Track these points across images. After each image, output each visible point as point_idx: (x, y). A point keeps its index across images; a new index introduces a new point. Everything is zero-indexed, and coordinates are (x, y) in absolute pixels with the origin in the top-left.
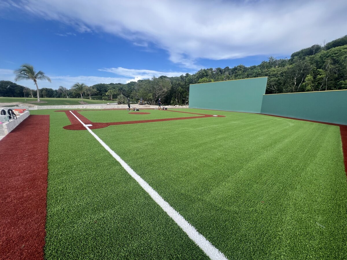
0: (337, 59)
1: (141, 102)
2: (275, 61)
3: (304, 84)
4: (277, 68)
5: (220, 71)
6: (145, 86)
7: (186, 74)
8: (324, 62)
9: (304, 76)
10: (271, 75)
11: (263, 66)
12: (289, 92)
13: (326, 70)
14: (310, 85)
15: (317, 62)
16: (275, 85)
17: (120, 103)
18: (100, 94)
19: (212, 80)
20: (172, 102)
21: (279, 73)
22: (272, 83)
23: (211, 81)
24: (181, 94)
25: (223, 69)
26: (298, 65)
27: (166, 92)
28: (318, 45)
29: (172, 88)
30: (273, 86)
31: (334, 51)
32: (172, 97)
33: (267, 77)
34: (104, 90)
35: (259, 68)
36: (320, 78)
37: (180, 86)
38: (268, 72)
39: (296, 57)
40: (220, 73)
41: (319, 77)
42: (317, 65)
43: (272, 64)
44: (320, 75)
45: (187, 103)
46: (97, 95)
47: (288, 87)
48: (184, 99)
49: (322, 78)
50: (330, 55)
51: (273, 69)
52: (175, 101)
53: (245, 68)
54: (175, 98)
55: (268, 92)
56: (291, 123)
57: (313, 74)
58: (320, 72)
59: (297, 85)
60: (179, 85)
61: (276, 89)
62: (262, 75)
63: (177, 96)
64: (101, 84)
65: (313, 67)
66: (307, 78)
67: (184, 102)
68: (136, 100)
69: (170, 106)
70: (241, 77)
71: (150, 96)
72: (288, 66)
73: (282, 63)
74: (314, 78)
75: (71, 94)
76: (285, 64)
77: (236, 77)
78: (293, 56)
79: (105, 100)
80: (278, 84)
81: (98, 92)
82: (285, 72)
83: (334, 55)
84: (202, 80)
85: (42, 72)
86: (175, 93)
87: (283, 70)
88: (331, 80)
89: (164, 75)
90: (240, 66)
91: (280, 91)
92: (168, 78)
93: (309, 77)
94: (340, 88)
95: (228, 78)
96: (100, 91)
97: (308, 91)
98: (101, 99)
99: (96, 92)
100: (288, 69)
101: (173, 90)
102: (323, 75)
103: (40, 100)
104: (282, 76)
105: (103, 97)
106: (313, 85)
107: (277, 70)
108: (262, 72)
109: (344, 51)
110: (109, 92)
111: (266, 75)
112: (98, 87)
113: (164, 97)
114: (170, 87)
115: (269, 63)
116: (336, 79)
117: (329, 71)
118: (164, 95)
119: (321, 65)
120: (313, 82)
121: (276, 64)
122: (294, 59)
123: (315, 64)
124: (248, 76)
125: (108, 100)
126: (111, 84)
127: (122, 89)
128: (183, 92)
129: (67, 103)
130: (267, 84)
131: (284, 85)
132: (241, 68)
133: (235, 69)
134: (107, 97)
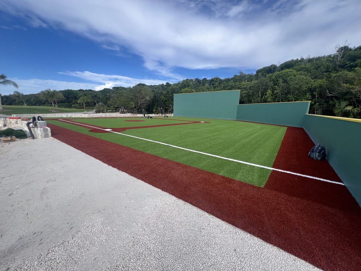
0: (286, 79)
1: (122, 110)
2: (244, 76)
3: (266, 96)
4: (247, 82)
5: (198, 81)
6: (126, 93)
7: (166, 83)
8: (278, 81)
9: (265, 90)
10: (243, 88)
11: (235, 79)
12: (256, 102)
13: (280, 87)
14: (270, 98)
15: (273, 80)
16: (246, 96)
17: (98, 112)
18: (67, 101)
19: (194, 90)
20: (154, 110)
21: (248, 86)
22: (244, 95)
23: (193, 92)
24: (164, 102)
25: (201, 80)
26: (261, 82)
27: (149, 101)
28: (275, 65)
29: (155, 97)
30: (244, 97)
31: (284, 73)
32: (155, 105)
33: (239, 90)
34: (72, 96)
35: (232, 81)
36: (276, 93)
37: (163, 95)
38: (239, 86)
39: (260, 74)
40: (198, 84)
41: (275, 91)
42: (274, 82)
43: (242, 78)
44: (276, 90)
45: (172, 112)
46: (64, 103)
47: (255, 99)
48: (167, 108)
49: (278, 93)
50: (281, 76)
51: (243, 83)
52: (158, 109)
53: (220, 80)
54: (158, 106)
55: (241, 102)
56: (259, 126)
57: (271, 89)
58: (276, 88)
59: (262, 97)
60: (161, 94)
61: (247, 100)
62: (236, 88)
63: (160, 105)
64: (68, 90)
65: (271, 83)
66: (268, 92)
67: (167, 111)
68: (115, 109)
69: (153, 114)
70: (219, 88)
71: (132, 105)
72: (254, 82)
73: (250, 78)
74: (273, 92)
75: (29, 101)
76: (252, 78)
77: (215, 88)
78: (258, 72)
79: (75, 108)
80: (248, 95)
81: (65, 99)
82: (253, 86)
83: (284, 76)
84: (185, 90)
85: (4, 76)
86: (158, 101)
87: (251, 84)
88: (283, 94)
89: (142, 83)
90: (217, 79)
91: (250, 102)
92: (147, 86)
93: (269, 92)
94: (288, 101)
95: (208, 89)
96: (68, 98)
97: (269, 102)
98: (70, 107)
99: (63, 99)
100: (255, 84)
101: (156, 99)
102: (278, 91)
103: (3, 108)
104: (251, 89)
105: (73, 105)
106: (272, 97)
107: (247, 84)
108: (235, 85)
109: (290, 74)
110: (81, 100)
111: (239, 88)
112: (65, 93)
113: (146, 106)
114: (152, 96)
115: (240, 76)
116: (286, 94)
117: (281, 88)
118: (146, 103)
119: (276, 82)
120: (272, 95)
121: (246, 78)
122: (258, 75)
123: (272, 82)
124: (224, 88)
125: (79, 108)
126: (80, 90)
127: (96, 96)
128: (166, 101)
129: (36, 112)
130: (240, 96)
131: (252, 97)
132: (217, 80)
133: (212, 80)
134: (77, 105)
